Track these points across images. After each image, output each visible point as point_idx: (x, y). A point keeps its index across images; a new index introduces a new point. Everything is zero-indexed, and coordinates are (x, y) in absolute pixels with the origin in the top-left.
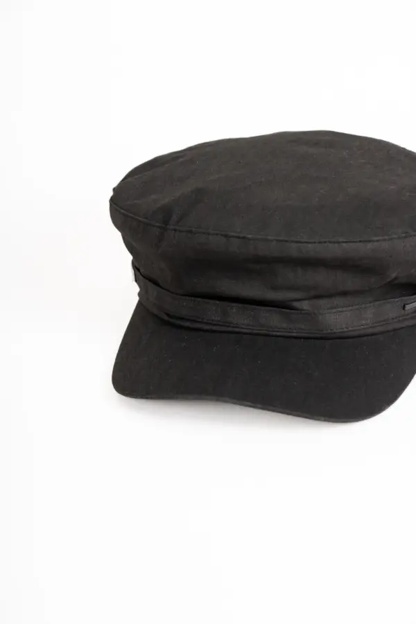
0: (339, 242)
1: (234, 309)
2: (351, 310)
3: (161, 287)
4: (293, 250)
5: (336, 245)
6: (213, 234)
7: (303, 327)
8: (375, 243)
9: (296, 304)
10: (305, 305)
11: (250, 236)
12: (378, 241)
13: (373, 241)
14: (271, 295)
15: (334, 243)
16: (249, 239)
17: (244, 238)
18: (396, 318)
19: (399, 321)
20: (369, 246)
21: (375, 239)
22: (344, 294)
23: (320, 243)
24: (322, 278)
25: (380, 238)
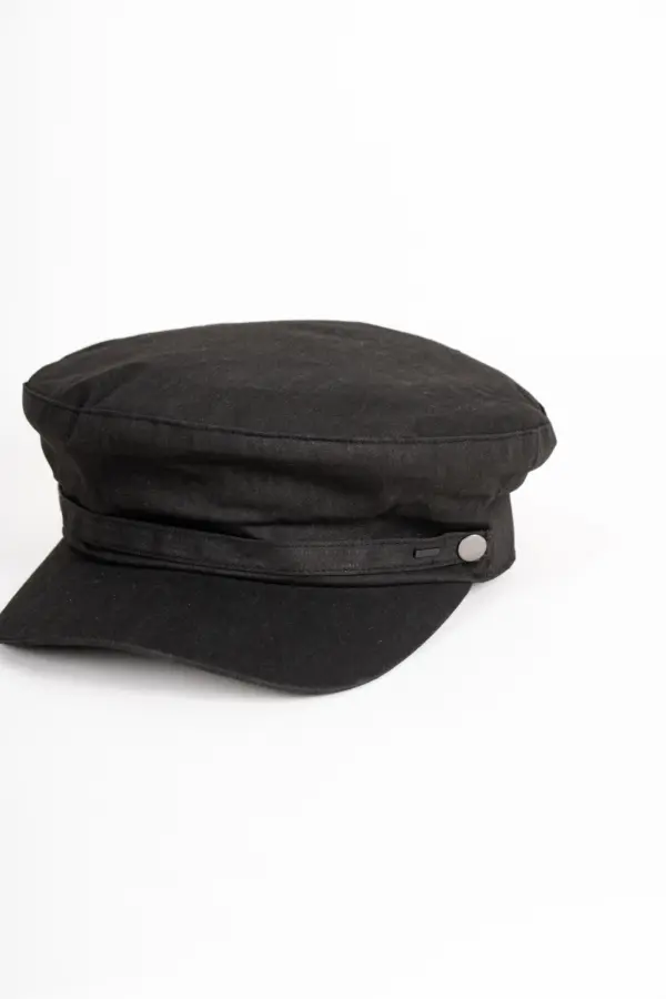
0: (306, 439)
1: (170, 534)
2: (331, 546)
3: (80, 506)
4: (244, 446)
5: (303, 442)
6: (137, 419)
7: (261, 564)
8: (360, 446)
9: (251, 530)
10: (265, 533)
11: (184, 422)
12: (363, 442)
13: (356, 442)
14: (218, 514)
15: (300, 438)
16: (184, 427)
17: (177, 425)
18: (402, 566)
19: (407, 572)
20: (350, 448)
21: (360, 439)
22: (324, 522)
23: (280, 437)
24: (288, 494)
25: (366, 439)
